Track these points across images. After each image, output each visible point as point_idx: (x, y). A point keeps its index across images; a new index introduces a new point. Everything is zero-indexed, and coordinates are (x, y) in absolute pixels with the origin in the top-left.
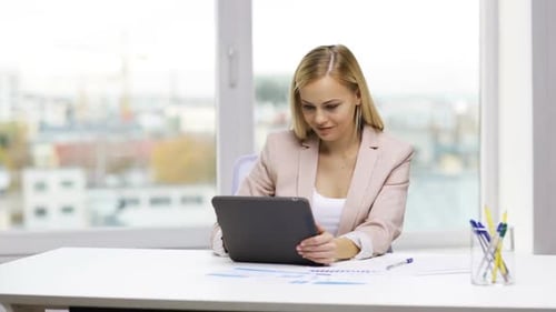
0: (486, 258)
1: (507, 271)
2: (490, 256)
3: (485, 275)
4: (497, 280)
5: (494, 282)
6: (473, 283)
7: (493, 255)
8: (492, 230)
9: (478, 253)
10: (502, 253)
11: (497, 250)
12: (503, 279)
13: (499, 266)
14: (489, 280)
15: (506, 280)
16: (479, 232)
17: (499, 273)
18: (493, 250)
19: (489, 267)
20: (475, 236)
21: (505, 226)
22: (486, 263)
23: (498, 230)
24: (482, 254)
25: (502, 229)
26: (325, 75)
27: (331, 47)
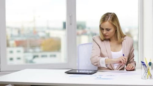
0: (145, 72)
1: (151, 75)
2: (146, 71)
3: (145, 76)
4: (149, 78)
5: (148, 78)
6: (142, 78)
8: (147, 64)
9: (143, 70)
10: (150, 70)
11: (148, 69)
13: (149, 74)
14: (146, 78)
15: (151, 78)
16: (144, 65)
17: (149, 76)
18: (147, 69)
19: (146, 74)
20: (143, 66)
22: (145, 73)
23: (149, 64)
25: (150, 64)
26: (107, 21)
27: (110, 13)
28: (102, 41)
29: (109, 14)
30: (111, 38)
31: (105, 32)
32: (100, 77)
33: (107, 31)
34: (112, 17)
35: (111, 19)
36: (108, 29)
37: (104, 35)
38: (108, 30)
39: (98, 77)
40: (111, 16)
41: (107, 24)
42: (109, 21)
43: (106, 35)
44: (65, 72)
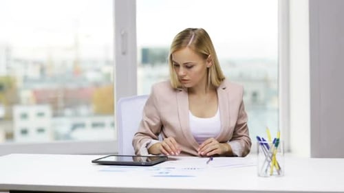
0: (266, 160)
1: (280, 168)
2: (269, 159)
3: (266, 170)
4: (274, 173)
5: (271, 175)
6: (259, 176)
7: (271, 158)
8: (270, 142)
9: (262, 157)
10: (277, 157)
11: (273, 155)
12: (277, 173)
13: (275, 165)
14: (269, 173)
15: (279, 174)
16: (262, 144)
17: (275, 169)
18: (271, 155)
19: (269, 164)
20: (260, 147)
21: (278, 140)
22: (267, 163)
23: (274, 142)
24: (264, 158)
25: (276, 142)
26: (185, 46)
27: (194, 30)
28: (175, 90)
29: (191, 32)
30: (196, 85)
31: (182, 71)
32: (167, 173)
33: (186, 70)
34: (197, 37)
35: (195, 42)
36: (189, 65)
37: (181, 80)
38: (188, 67)
39: (161, 173)
40: (195, 35)
41: (187, 54)
42: (190, 47)
43: (185, 78)
44: (93, 162)
